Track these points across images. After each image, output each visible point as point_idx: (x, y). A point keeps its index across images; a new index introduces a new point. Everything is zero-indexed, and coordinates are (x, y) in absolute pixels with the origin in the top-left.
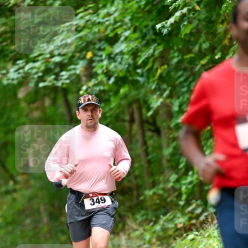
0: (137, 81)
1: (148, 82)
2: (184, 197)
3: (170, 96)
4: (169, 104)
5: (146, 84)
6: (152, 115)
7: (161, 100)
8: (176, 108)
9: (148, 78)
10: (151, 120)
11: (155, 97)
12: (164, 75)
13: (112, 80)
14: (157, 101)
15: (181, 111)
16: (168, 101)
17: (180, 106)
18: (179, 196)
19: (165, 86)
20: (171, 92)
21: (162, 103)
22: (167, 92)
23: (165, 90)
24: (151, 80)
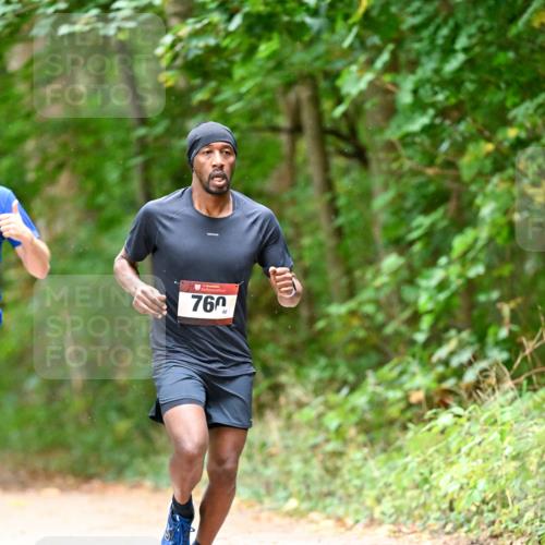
0: (303, 26)
1: (332, 30)
2: (426, 322)
3: (393, 67)
4: (390, 87)
5: (325, 36)
6: (345, 115)
7: (369, 76)
8: (405, 98)
9: (332, 21)
10: (344, 129)
11: (354, 68)
12: (374, 13)
13: (237, 21)
14: (359, 79)
15: (419, 106)
16: (387, 78)
17: (415, 92)
18: (415, 319)
19: (375, 40)
20: (394, 54)
21: (371, 84)
22: (385, 57)
23: (379, 50)
24: (340, 25)
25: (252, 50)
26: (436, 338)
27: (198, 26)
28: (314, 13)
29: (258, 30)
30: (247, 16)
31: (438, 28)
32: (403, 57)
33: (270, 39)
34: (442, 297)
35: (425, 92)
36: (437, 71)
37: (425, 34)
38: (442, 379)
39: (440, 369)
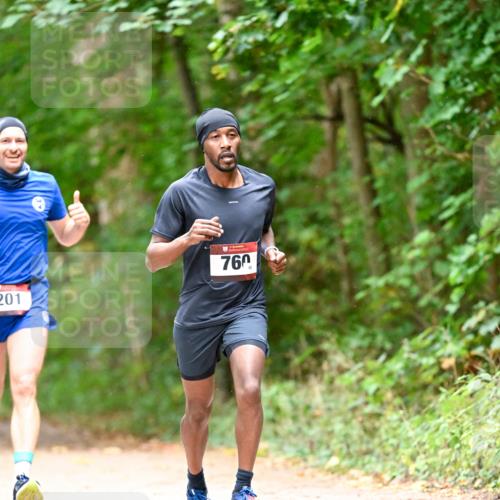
0: (344, 23)
1: (371, 26)
3: (426, 60)
4: (424, 79)
5: (364, 33)
6: (382, 104)
7: (405, 69)
8: (438, 89)
9: (370, 18)
10: (381, 117)
11: (391, 61)
12: (409, 11)
13: (284, 18)
14: (395, 72)
15: (450, 96)
16: (421, 71)
17: (447, 83)
19: (411, 35)
20: (427, 49)
21: (406, 75)
22: (419, 51)
23: (414, 45)
24: (378, 22)
25: (297, 45)
26: (466, 310)
27: (248, 23)
28: (354, 11)
29: (302, 27)
30: (292, 14)
31: (468, 24)
32: (435, 52)
33: (313, 35)
34: (471, 271)
35: (456, 84)
36: (467, 64)
37: (456, 30)
38: (471, 346)
39: (470, 337)
